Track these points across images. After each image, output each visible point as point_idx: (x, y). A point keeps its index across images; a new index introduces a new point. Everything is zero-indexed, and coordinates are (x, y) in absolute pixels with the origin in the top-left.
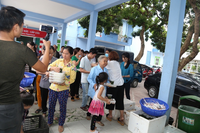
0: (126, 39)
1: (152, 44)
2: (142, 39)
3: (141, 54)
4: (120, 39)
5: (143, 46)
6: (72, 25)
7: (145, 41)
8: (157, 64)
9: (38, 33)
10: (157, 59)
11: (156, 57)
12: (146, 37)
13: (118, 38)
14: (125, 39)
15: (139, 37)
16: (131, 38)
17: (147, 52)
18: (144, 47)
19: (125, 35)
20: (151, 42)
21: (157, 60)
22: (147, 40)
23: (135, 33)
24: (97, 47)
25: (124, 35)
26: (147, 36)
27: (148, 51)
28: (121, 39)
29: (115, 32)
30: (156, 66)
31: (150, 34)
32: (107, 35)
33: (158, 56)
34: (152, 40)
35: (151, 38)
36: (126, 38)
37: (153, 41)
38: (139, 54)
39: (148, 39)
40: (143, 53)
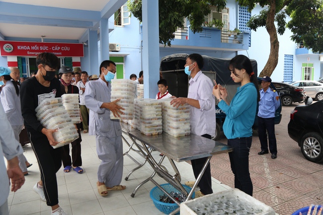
0: (238, 36)
1: (294, 38)
2: (271, 30)
3: (273, 62)
4: (226, 38)
5: (275, 45)
6: (129, 23)
7: (278, 33)
8: (309, 79)
9: (67, 49)
10: (306, 68)
11: (303, 65)
12: (279, 24)
13: (223, 38)
14: (235, 37)
15: (264, 27)
16: (248, 34)
17: (284, 58)
18: (279, 45)
19: (236, 29)
20: (292, 34)
21: (308, 70)
22: (282, 31)
23: (256, 21)
24: (172, 58)
25: (232, 28)
26: (282, 23)
27: (286, 55)
28: (228, 38)
29: (214, 26)
30: (307, 82)
31: (288, 19)
32: (196, 33)
33: (309, 62)
34: (293, 31)
35: (290, 26)
36: (238, 34)
37: (294, 33)
38: (269, 62)
39: (284, 30)
40: (277, 60)
